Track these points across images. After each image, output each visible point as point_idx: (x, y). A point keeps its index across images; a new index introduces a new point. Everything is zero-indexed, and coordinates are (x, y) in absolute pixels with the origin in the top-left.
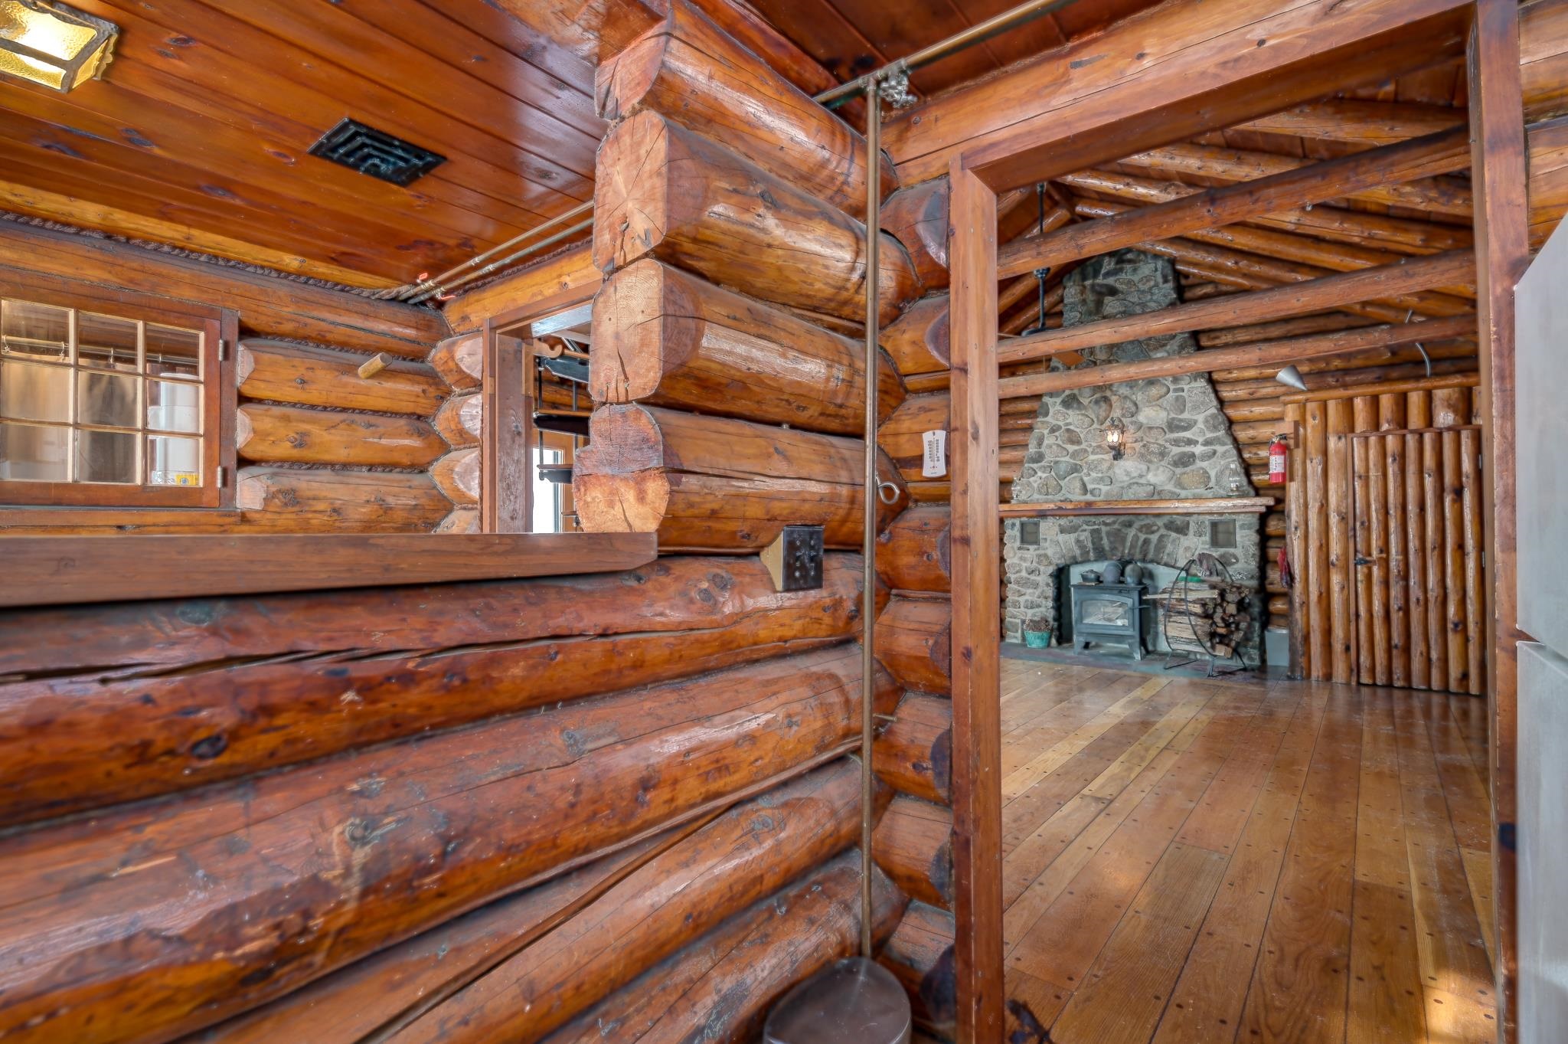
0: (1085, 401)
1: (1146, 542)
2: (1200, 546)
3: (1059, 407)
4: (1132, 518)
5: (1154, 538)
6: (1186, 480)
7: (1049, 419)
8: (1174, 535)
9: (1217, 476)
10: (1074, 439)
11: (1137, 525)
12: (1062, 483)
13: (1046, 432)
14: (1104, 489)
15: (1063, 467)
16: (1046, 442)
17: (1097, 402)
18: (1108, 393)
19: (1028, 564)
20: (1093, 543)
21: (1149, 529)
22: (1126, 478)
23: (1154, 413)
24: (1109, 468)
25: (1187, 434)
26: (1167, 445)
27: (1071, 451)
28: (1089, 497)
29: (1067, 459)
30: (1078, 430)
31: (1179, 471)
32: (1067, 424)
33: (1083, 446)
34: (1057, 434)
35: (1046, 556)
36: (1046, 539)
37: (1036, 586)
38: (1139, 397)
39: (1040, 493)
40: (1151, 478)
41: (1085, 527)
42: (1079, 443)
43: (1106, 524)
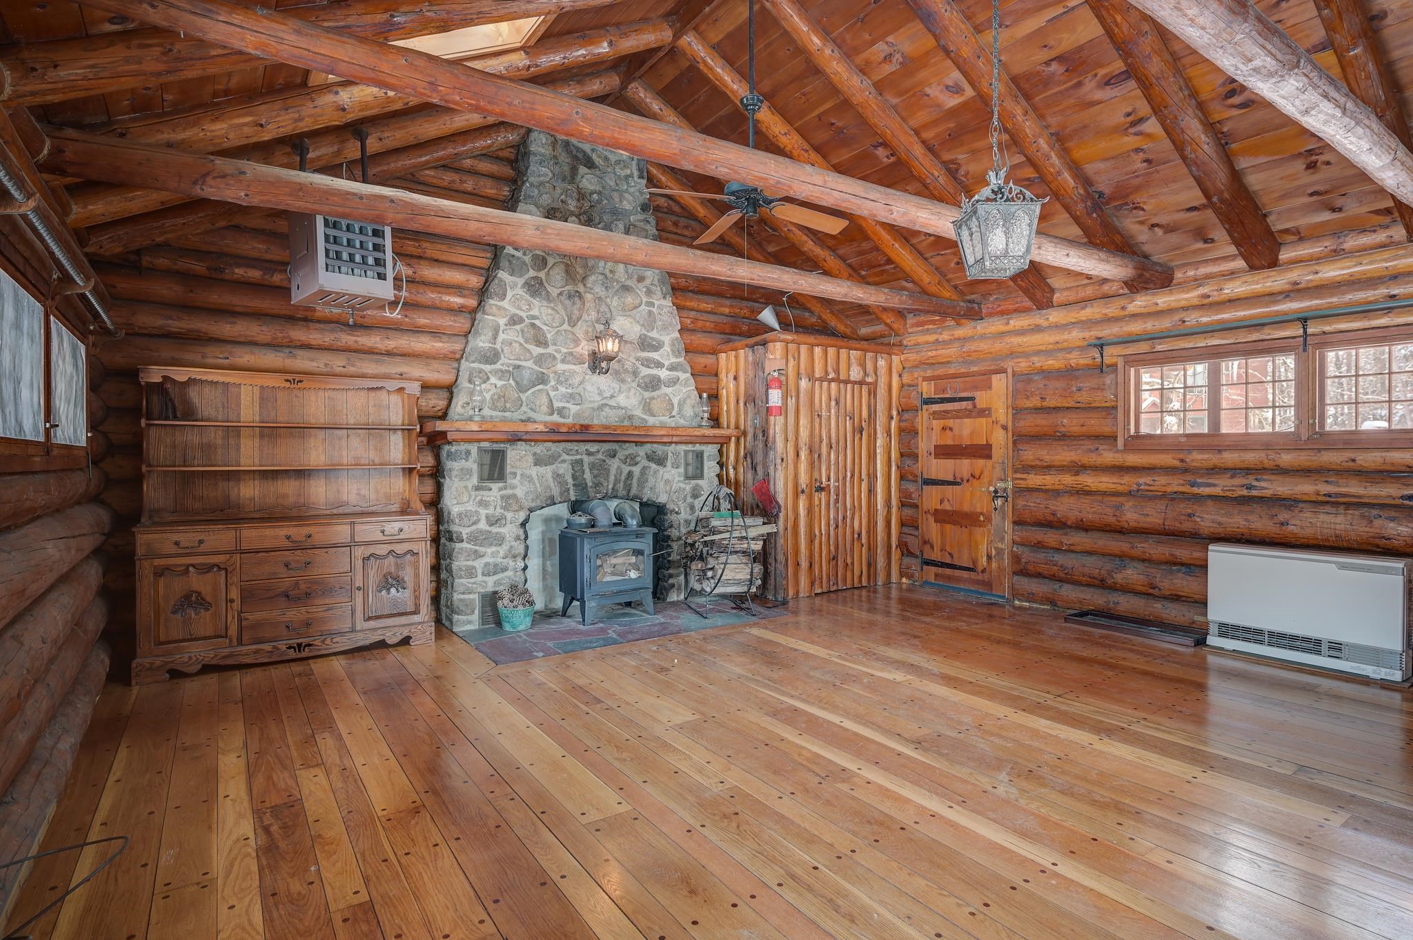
0: (554, 292)
1: (630, 474)
2: (677, 479)
3: (520, 292)
4: (615, 446)
5: (636, 470)
6: (655, 406)
7: (505, 304)
8: (654, 466)
9: (679, 404)
10: (541, 342)
11: (621, 454)
12: (523, 397)
13: (502, 321)
14: (574, 409)
15: (526, 375)
16: (501, 336)
17: (570, 297)
18: (581, 289)
19: (490, 511)
20: (574, 477)
21: (632, 460)
22: (598, 398)
23: (629, 325)
24: (581, 383)
25: (655, 355)
26: (638, 364)
27: (535, 354)
28: (556, 418)
29: (529, 364)
30: (545, 328)
31: (647, 395)
32: (534, 317)
33: (551, 350)
34: (518, 327)
35: (514, 496)
36: (515, 474)
37: (500, 540)
38: (615, 302)
39: (494, 408)
40: (622, 400)
41: (565, 457)
42: (545, 344)
43: (589, 454)
